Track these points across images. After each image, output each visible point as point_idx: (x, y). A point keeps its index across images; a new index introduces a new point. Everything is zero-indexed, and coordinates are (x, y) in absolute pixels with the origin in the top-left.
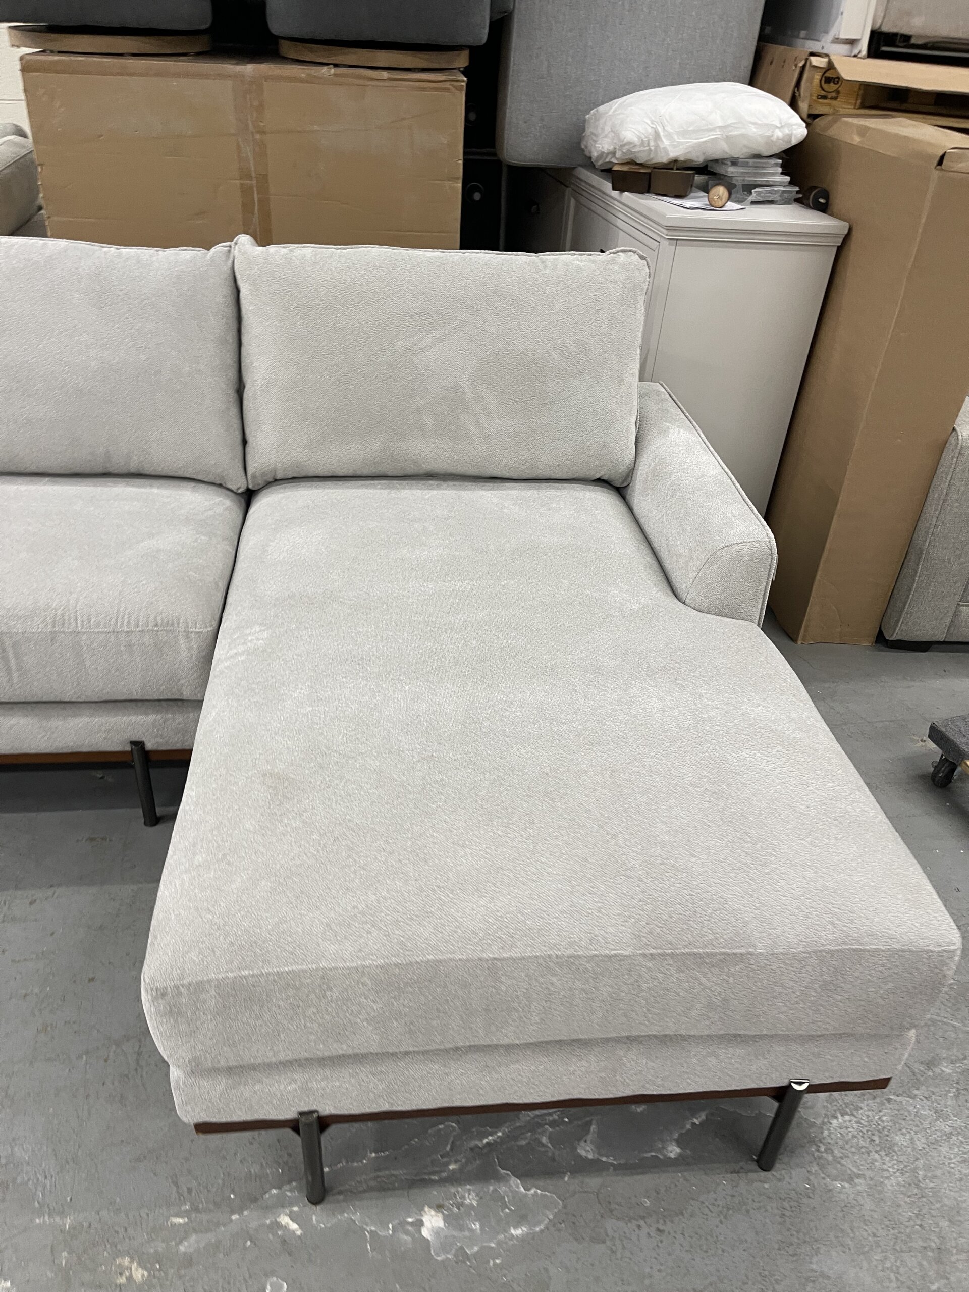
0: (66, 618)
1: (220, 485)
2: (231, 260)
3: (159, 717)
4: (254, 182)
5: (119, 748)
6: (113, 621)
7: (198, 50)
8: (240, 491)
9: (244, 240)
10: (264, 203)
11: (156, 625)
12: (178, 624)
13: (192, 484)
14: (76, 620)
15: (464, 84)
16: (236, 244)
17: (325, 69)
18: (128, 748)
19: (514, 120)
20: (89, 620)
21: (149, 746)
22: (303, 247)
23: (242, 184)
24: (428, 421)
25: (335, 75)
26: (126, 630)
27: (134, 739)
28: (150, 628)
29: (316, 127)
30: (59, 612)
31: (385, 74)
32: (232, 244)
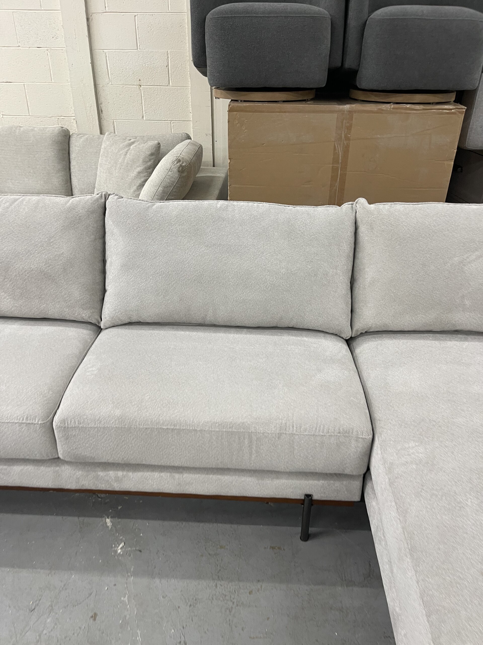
0: (288, 425)
1: (336, 335)
2: (355, 211)
3: (326, 482)
4: (340, 166)
5: (298, 497)
6: (314, 429)
7: (311, 98)
8: (347, 338)
9: (362, 201)
10: (343, 176)
11: (339, 433)
12: (352, 433)
13: (322, 334)
14: (293, 427)
15: (464, 110)
16: (356, 203)
17: (388, 106)
18: (303, 498)
19: (475, 127)
20: (301, 427)
21: (316, 497)
22: (395, 204)
23: (332, 167)
24: (467, 302)
25: (393, 108)
26: (321, 434)
27: (309, 493)
28: (336, 434)
29: (379, 136)
30: (284, 422)
31: (422, 107)
32: (355, 203)
